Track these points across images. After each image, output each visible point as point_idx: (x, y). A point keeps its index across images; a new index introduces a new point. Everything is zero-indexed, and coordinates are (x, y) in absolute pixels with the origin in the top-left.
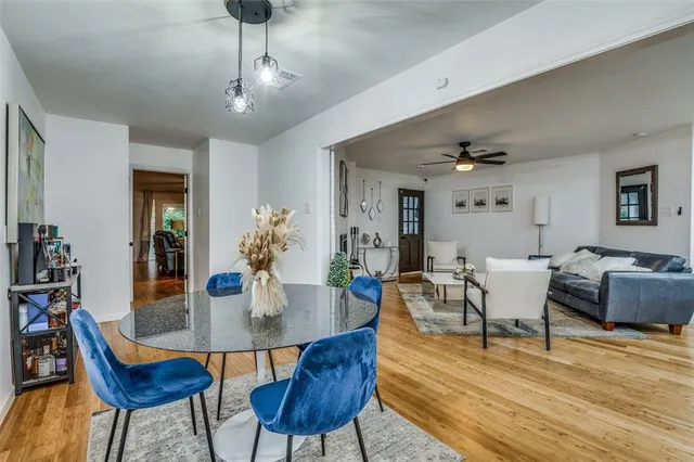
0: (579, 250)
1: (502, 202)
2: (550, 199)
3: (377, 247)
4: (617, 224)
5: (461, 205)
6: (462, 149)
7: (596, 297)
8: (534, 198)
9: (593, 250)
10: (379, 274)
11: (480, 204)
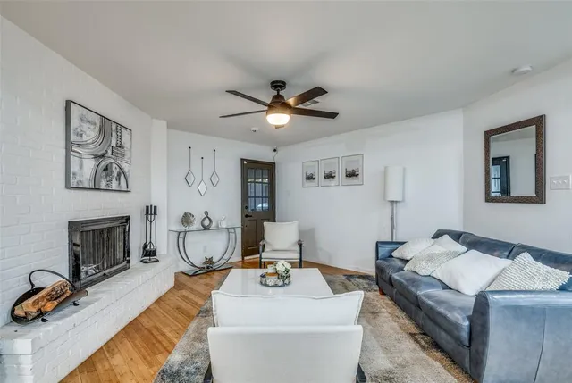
0: (438, 235)
1: (352, 175)
2: (404, 169)
3: (206, 228)
4: (487, 200)
5: (310, 178)
6: (275, 93)
7: (465, 335)
8: (386, 168)
9: (457, 236)
10: (210, 261)
11: (330, 176)
